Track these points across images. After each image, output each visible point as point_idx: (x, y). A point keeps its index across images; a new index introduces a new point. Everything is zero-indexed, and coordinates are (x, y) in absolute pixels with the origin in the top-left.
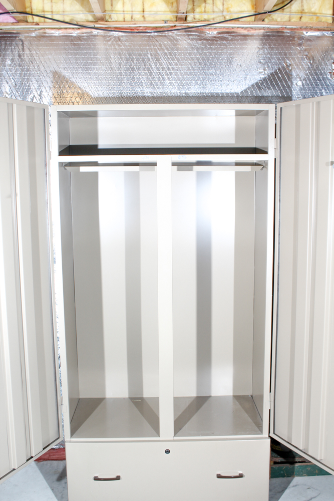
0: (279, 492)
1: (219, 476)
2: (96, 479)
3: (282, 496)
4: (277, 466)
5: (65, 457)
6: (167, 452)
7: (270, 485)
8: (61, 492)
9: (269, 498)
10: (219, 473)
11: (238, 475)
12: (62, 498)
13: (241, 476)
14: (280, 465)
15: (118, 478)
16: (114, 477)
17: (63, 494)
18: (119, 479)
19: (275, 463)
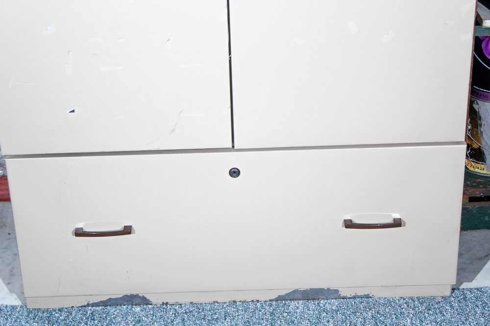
0: (480, 259)
1: (349, 224)
2: (79, 233)
3: (486, 267)
4: (477, 205)
5: (9, 194)
6: (235, 173)
7: (461, 244)
8: (10, 264)
9: (458, 270)
10: (348, 217)
11: (390, 221)
12: (12, 275)
13: (397, 223)
14: (483, 204)
15: (127, 230)
16: (119, 228)
17: (13, 268)
18: (130, 233)
19: (472, 199)
